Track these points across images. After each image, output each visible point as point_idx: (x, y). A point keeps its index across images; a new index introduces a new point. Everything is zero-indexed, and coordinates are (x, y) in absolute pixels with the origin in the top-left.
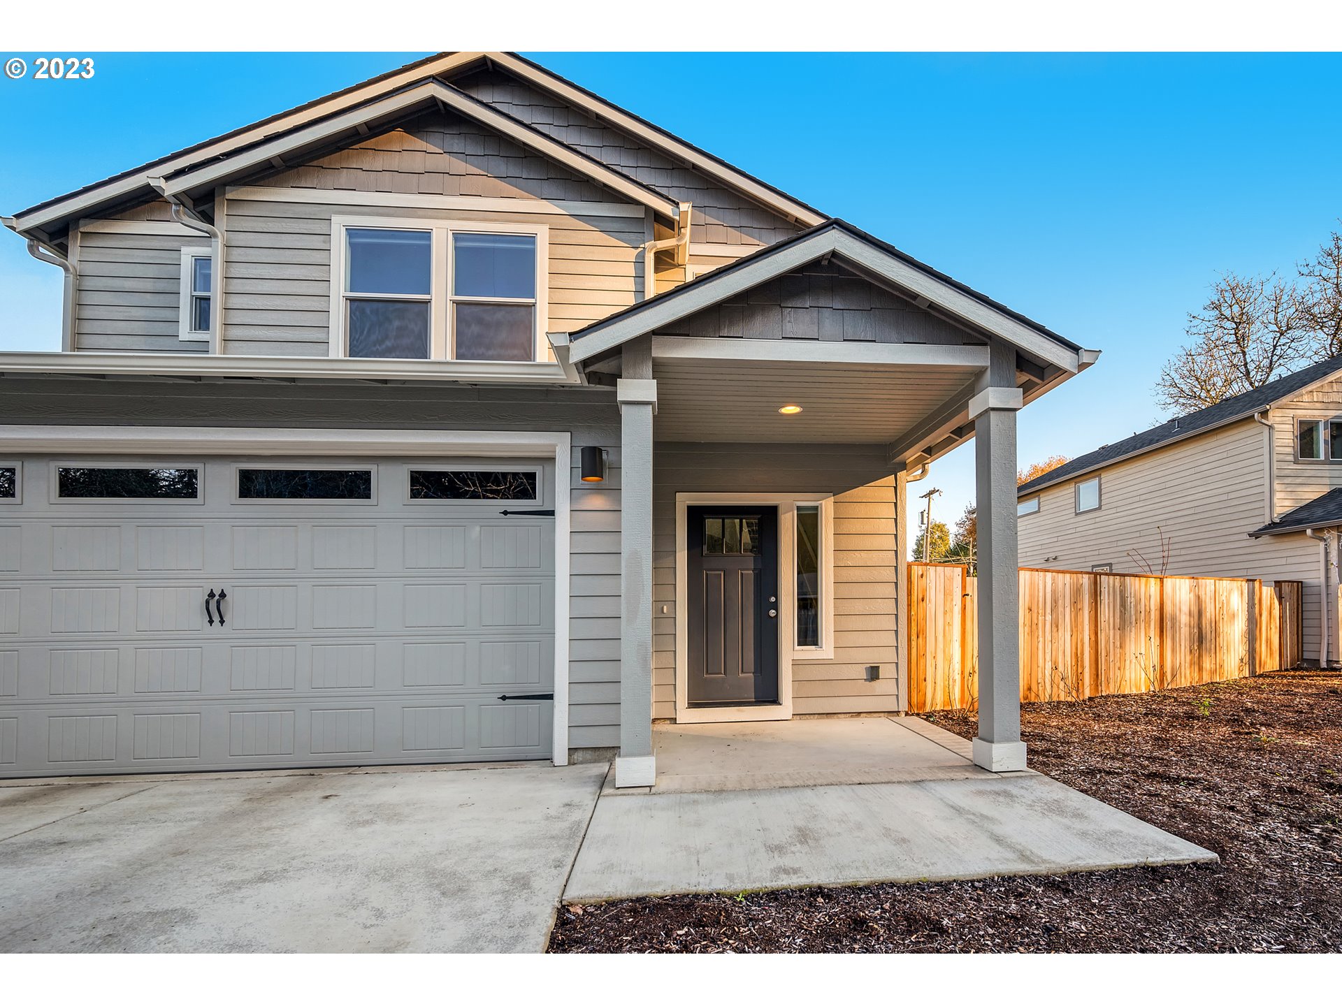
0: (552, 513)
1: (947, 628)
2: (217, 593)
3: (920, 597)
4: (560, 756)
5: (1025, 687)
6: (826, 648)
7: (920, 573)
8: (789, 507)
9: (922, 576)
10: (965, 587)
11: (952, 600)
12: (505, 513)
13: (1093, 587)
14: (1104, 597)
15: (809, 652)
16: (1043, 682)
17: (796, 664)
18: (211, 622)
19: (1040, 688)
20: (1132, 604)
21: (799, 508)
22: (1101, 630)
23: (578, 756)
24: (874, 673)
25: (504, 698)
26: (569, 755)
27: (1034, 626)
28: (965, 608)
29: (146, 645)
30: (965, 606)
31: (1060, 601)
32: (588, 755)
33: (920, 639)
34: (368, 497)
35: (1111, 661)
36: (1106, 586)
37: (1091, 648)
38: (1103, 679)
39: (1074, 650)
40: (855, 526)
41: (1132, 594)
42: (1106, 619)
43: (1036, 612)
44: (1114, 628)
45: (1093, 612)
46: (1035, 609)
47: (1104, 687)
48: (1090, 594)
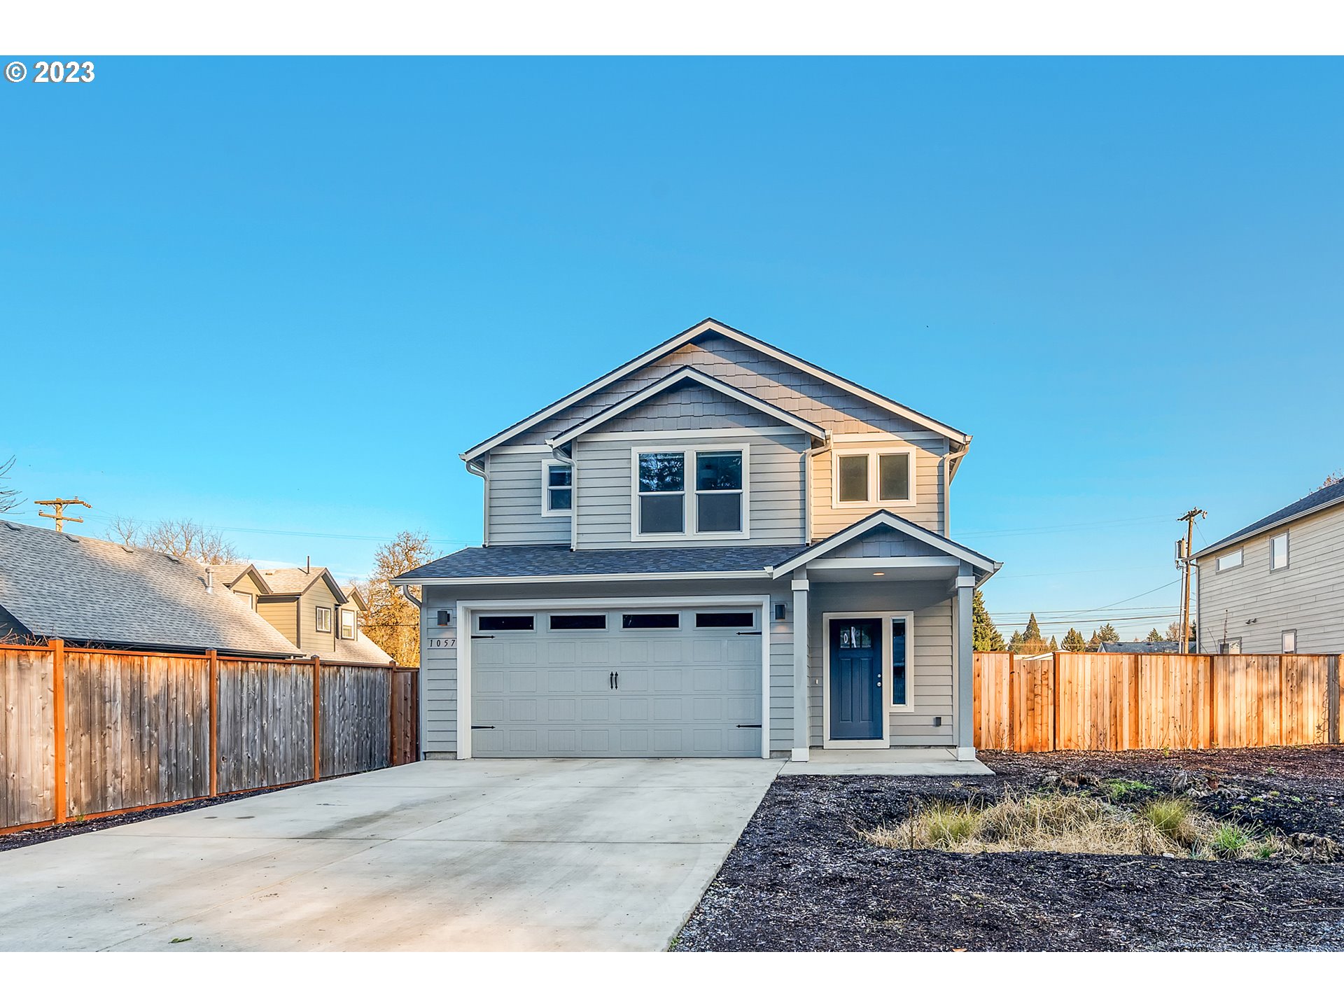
0: (760, 633)
1: (998, 695)
2: (614, 674)
3: (977, 674)
4: (766, 754)
5: (1066, 739)
6: (909, 707)
7: (977, 658)
8: (888, 619)
9: (978, 660)
10: (1013, 666)
11: (1002, 676)
12: (739, 634)
13: (1133, 665)
14: (1146, 673)
15: (899, 708)
16: (1082, 736)
17: (892, 715)
18: (612, 687)
19: (1080, 740)
20: (1177, 678)
21: (893, 620)
22: (1142, 698)
23: (774, 754)
24: (938, 721)
25: (739, 726)
26: (770, 754)
27: (1074, 695)
28: (1013, 681)
29: (586, 698)
30: (1013, 679)
31: (1099, 676)
32: (779, 754)
33: (977, 702)
34: (678, 627)
35: (1153, 723)
36: (1148, 663)
37: (1130, 712)
38: (1144, 736)
39: (1113, 713)
40: (923, 631)
41: (1178, 670)
42: (1148, 690)
43: (1076, 684)
44: (1156, 696)
45: (1133, 684)
46: (1074, 682)
47: (1144, 743)
48: (1130, 671)
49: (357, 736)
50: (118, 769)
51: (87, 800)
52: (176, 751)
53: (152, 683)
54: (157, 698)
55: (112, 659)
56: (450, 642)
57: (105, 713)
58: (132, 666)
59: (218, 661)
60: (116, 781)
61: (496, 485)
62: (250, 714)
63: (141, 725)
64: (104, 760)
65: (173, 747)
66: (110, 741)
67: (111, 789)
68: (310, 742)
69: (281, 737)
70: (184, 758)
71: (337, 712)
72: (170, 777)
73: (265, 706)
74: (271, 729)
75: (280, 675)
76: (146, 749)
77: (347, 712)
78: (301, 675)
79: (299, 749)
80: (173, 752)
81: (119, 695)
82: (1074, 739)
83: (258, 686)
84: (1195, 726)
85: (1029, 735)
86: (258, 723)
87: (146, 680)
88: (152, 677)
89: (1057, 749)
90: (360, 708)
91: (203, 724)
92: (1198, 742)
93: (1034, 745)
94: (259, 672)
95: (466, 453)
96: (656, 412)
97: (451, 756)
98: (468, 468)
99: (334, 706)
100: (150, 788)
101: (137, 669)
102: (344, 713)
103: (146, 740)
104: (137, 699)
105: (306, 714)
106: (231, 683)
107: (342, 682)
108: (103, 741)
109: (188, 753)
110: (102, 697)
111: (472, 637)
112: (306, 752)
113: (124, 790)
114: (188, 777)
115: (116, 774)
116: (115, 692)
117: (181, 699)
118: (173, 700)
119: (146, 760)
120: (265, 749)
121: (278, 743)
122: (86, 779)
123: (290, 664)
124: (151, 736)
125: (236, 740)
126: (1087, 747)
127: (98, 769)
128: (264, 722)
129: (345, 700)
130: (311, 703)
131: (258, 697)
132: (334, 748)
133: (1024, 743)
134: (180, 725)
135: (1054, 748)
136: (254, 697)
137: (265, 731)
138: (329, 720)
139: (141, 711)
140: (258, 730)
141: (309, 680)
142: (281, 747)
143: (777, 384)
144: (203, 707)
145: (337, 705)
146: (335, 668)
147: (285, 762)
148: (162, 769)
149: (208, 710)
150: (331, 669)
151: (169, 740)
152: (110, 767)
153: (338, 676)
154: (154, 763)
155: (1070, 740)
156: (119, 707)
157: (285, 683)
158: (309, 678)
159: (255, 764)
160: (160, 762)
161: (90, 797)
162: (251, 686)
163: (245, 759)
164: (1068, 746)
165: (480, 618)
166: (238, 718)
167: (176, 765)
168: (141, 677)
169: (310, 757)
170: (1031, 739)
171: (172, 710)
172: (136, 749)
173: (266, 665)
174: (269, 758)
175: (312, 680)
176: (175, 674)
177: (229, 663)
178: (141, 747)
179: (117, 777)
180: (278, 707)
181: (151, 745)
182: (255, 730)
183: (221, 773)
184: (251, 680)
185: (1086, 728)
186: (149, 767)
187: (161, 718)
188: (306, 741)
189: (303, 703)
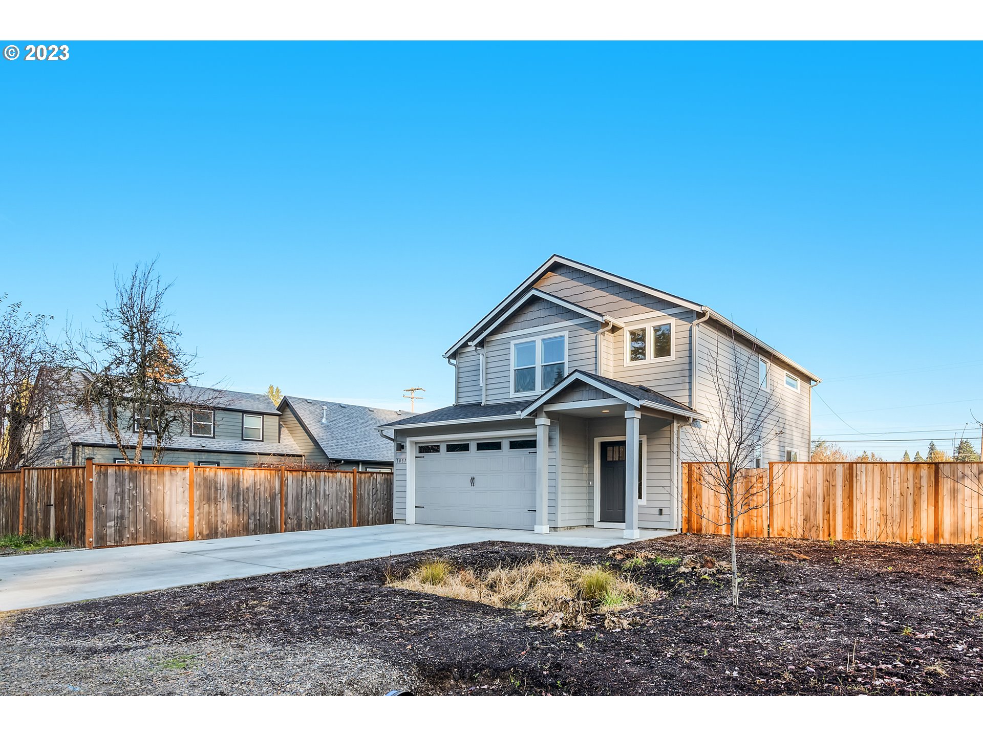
2: (473, 477)
3: (698, 479)
5: (780, 528)
6: (643, 501)
9: (699, 468)
12: (530, 453)
13: (847, 471)
14: (861, 478)
16: (795, 527)
18: (472, 485)
19: (793, 530)
22: (856, 499)
24: (660, 512)
25: (529, 511)
27: (787, 494)
29: (461, 491)
31: (812, 481)
34: (501, 449)
35: (868, 518)
36: (863, 470)
37: (844, 510)
38: (858, 530)
39: (826, 509)
40: (654, 448)
41: (897, 476)
42: (864, 492)
43: (789, 486)
44: (873, 497)
45: (847, 487)
46: (787, 484)
47: (858, 535)
48: (844, 476)
49: (386, 510)
50: (225, 520)
51: (207, 533)
52: (260, 513)
53: (245, 481)
54: (248, 489)
55: (222, 472)
56: (404, 460)
57: (217, 494)
58: (233, 474)
59: (286, 472)
60: (223, 525)
61: (461, 370)
62: (307, 497)
63: (238, 500)
64: (216, 516)
65: (257, 511)
66: (220, 507)
67: (220, 529)
68: (350, 512)
69: (330, 508)
70: (264, 516)
71: (371, 497)
72: (255, 525)
73: (318, 493)
74: (322, 504)
75: (329, 478)
76: (241, 511)
77: (379, 497)
78: (344, 478)
79: (342, 515)
80: (258, 514)
81: (225, 487)
82: (787, 529)
83: (313, 483)
84: (917, 523)
85: (746, 524)
86: (313, 502)
87: (241, 480)
88: (245, 478)
89: (771, 536)
90: (389, 495)
91: (276, 501)
92: (921, 537)
93: (750, 532)
94: (314, 477)
95: (446, 354)
96: (522, 318)
97: (403, 522)
98: (449, 361)
99: (368, 494)
100: (243, 529)
101: (236, 476)
102: (376, 497)
103: (241, 508)
104: (236, 488)
105: (348, 498)
106: (295, 482)
107: (375, 482)
108: (216, 508)
109: (267, 515)
110: (216, 489)
111: (416, 457)
112: (347, 517)
113: (227, 530)
114: (267, 526)
115: (223, 522)
116: (223, 485)
117: (262, 489)
118: (258, 489)
119: (241, 517)
120: (318, 514)
121: (327, 512)
122: (206, 524)
123: (336, 472)
124: (244, 505)
125: (298, 509)
126: (800, 536)
127: (213, 520)
128: (318, 500)
129: (377, 491)
130: (351, 492)
131: (313, 488)
132: (369, 516)
133: (741, 530)
134: (262, 501)
135: (769, 535)
136: (310, 489)
137: (318, 506)
138: (365, 500)
139: (238, 494)
140: (313, 505)
141: (350, 480)
142: (329, 514)
143: (594, 289)
144: (276, 493)
145: (371, 493)
146: (370, 474)
147: (332, 521)
148: (251, 521)
149: (280, 495)
150: (366, 475)
151: (255, 507)
152: (219, 519)
153: (372, 478)
154: (245, 518)
155: (783, 530)
156: (226, 492)
157: (332, 482)
158: (350, 479)
159: (311, 522)
160: (249, 518)
161: (208, 532)
162: (308, 483)
163: (304, 519)
164: (781, 535)
165: (419, 446)
166: (300, 499)
167: (259, 520)
168: (238, 479)
169: (350, 520)
170: (747, 528)
171: (257, 494)
172: (235, 511)
173: (319, 473)
174: (321, 519)
175: (352, 480)
176: (259, 477)
177: (293, 472)
178: (238, 510)
179: (224, 524)
180: (327, 493)
181: (244, 510)
182: (311, 505)
183: (288, 525)
184: (308, 480)
185: (798, 521)
186: (243, 520)
187: (250, 497)
188: (348, 511)
189: (346, 492)
